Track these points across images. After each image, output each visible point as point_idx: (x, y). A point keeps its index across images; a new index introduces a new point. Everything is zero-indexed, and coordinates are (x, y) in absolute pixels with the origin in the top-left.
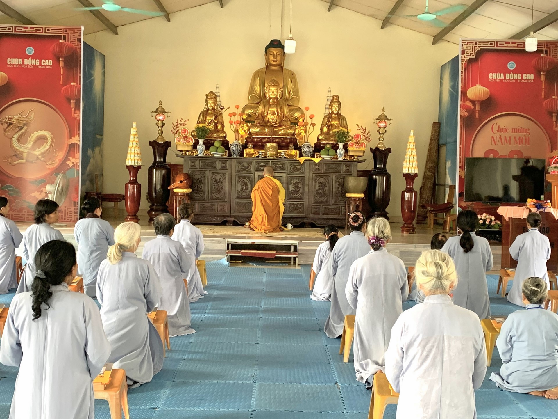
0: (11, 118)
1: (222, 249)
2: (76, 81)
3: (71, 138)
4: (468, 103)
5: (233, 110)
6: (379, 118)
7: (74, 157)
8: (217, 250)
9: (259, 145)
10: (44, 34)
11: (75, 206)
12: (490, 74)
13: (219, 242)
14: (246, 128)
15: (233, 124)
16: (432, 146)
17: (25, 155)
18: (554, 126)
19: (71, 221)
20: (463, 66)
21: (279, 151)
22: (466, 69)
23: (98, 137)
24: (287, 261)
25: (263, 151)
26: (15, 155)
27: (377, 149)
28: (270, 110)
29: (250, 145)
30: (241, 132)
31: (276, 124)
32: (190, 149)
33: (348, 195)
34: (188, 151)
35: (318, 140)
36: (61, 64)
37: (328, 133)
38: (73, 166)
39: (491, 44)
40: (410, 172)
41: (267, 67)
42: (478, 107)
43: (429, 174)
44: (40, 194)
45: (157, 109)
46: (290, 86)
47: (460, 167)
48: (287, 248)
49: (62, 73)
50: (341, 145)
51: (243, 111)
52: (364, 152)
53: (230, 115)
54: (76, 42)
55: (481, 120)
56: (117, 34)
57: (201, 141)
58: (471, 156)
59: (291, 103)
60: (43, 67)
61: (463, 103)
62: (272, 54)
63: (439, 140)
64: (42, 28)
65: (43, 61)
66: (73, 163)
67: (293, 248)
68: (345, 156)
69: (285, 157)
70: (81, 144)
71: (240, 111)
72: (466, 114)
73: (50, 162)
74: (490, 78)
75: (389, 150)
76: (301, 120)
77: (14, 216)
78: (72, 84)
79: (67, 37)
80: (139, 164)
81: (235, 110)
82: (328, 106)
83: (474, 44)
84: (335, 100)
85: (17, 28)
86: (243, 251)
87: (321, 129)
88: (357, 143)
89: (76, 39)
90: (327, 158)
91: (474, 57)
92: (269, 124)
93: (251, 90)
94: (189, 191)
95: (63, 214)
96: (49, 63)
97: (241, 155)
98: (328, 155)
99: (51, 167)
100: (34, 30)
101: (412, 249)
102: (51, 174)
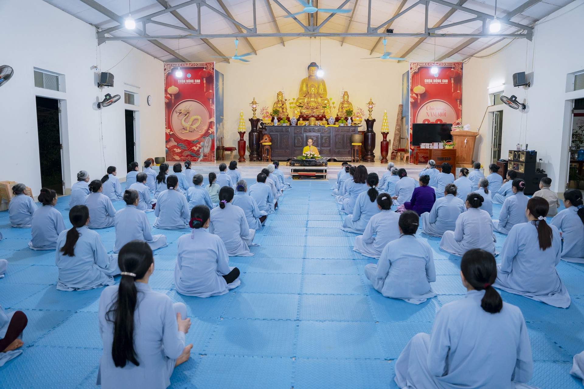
0: (181, 110)
1: (288, 172)
2: (212, 90)
3: (210, 119)
4: (414, 95)
5: (292, 101)
6: (369, 103)
7: (212, 128)
8: (286, 173)
9: (306, 118)
10: (196, 67)
11: (213, 153)
12: (425, 80)
13: (287, 169)
14: (299, 110)
15: (292, 108)
16: (399, 117)
17: (188, 129)
18: (458, 106)
19: (211, 161)
20: (411, 76)
21: (317, 122)
22: (413, 77)
23: (221, 117)
24: (321, 177)
25: (308, 122)
26: (183, 128)
27: (368, 119)
28: (311, 100)
29: (301, 119)
30: (296, 112)
31: (314, 107)
32: (270, 122)
33: (353, 144)
34: (269, 123)
35: (337, 115)
36: (205, 82)
37: (342, 112)
38: (212, 133)
39: (426, 64)
40: (385, 131)
41: (309, 77)
42: (419, 97)
43: (397, 132)
44: (196, 148)
45: (252, 102)
46: (321, 87)
47: (411, 128)
48: (321, 171)
49: (205, 86)
50: (349, 118)
51: (297, 101)
52: (361, 121)
53: (290, 104)
54: (212, 70)
55: (421, 104)
56: (229, 63)
57: (276, 118)
58: (416, 123)
59: (322, 96)
60: (196, 83)
61: (411, 95)
62: (312, 70)
63: (402, 114)
64: (195, 64)
65: (195, 80)
66: (212, 131)
67: (324, 171)
68: (351, 123)
69: (319, 125)
70: (215, 121)
71: (295, 101)
72: (413, 101)
73: (200, 132)
74: (425, 82)
75: (374, 120)
76: (328, 105)
77: (184, 159)
78: (210, 91)
79: (207, 68)
80: (245, 131)
81: (293, 101)
82: (342, 97)
83: (417, 64)
84: (346, 93)
85: (182, 64)
86: (299, 173)
87: (339, 110)
88: (358, 117)
89: (212, 68)
90: (342, 125)
91: (417, 71)
92: (311, 108)
93: (301, 90)
94: (270, 144)
95: (208, 157)
96: (198, 81)
97: (297, 124)
98: (342, 123)
99: (201, 134)
100: (191, 65)
101: (383, 170)
102: (201, 137)
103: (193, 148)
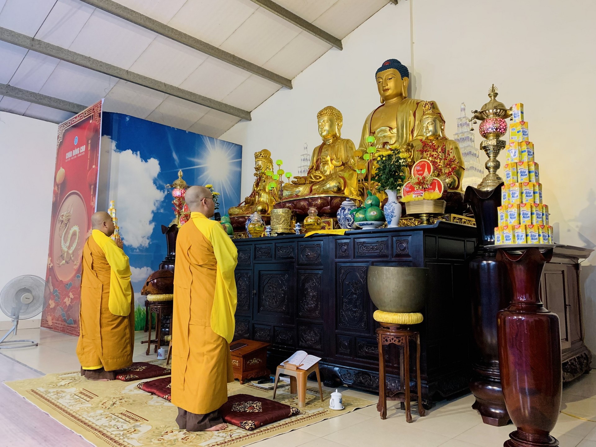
0: (63, 216)
2: (96, 163)
10: (84, 119)
17: (65, 255)
31: (319, 177)
36: (89, 147)
41: (384, 104)
46: (411, 122)
49: (89, 158)
54: (98, 119)
56: (250, 120)
60: (81, 154)
62: (381, 80)
64: (83, 113)
65: (81, 148)
78: (94, 166)
79: (94, 116)
85: (72, 120)
88: (422, 183)
89: (98, 115)
92: (309, 180)
100: (80, 118)
102: (75, 275)
103: (65, 301)
